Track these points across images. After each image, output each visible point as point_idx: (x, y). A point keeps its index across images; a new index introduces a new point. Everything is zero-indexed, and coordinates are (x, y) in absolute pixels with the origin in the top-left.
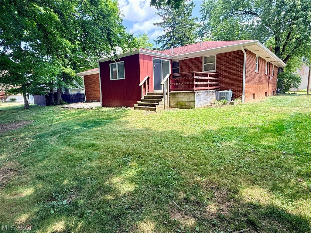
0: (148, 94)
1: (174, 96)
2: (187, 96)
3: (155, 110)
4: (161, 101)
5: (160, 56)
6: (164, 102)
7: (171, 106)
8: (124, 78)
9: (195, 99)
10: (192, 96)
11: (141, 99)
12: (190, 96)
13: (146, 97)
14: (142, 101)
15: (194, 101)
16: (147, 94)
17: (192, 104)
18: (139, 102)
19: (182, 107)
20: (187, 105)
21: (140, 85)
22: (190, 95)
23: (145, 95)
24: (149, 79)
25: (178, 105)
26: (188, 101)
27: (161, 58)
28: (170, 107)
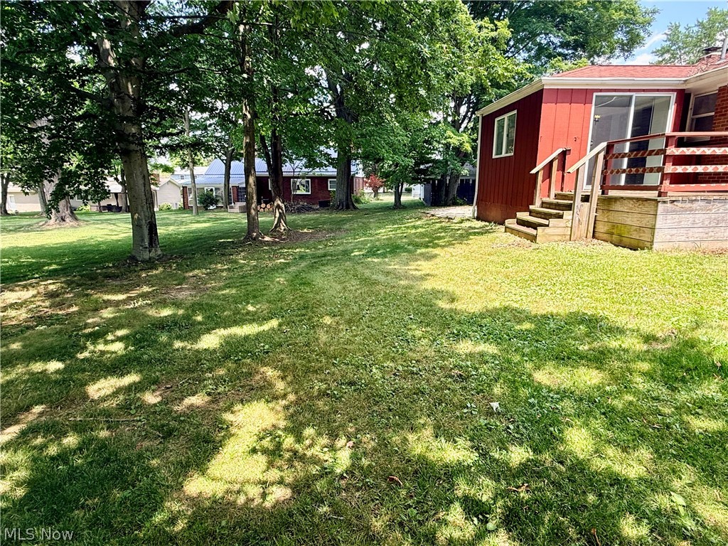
0: (555, 195)
1: (606, 208)
2: (638, 210)
3: (533, 238)
4: (561, 217)
5: (629, 85)
6: (572, 222)
7: (597, 235)
8: (512, 154)
9: (657, 224)
10: (648, 209)
11: (531, 207)
12: (646, 209)
13: (545, 203)
14: (532, 213)
15: (653, 228)
16: (552, 195)
17: (646, 237)
18: (523, 216)
19: (621, 241)
20: (635, 236)
21: (533, 171)
22: (648, 208)
23: (546, 199)
24: (567, 156)
25: (612, 234)
26: (637, 224)
27: (630, 90)
28: (594, 237)
